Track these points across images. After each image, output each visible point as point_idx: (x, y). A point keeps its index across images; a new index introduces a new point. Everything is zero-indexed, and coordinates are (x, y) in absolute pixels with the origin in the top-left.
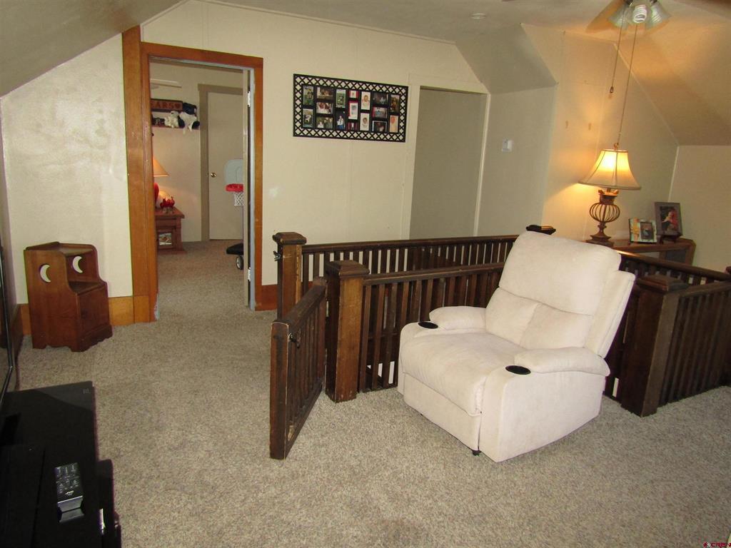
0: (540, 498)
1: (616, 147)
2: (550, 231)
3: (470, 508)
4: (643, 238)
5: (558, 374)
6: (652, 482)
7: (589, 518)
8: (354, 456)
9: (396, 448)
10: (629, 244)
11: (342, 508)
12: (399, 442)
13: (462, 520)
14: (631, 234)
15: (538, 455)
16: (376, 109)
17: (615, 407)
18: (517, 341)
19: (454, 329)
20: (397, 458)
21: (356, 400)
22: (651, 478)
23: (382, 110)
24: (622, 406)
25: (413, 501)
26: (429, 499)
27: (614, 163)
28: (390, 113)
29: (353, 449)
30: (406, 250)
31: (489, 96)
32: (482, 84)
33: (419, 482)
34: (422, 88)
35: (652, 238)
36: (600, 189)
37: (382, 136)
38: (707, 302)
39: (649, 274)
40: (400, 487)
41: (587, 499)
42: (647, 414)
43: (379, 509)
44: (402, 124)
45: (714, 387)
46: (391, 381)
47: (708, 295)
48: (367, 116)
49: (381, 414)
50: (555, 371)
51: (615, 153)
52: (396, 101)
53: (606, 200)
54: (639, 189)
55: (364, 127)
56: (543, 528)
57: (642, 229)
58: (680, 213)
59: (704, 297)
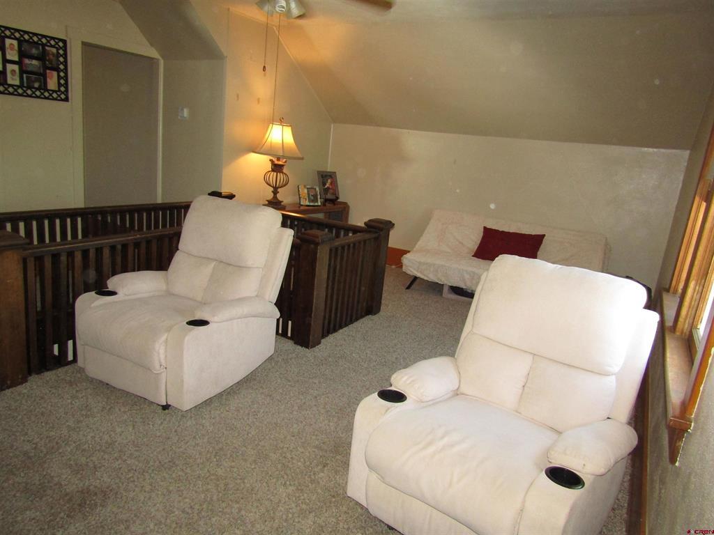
0: (225, 432)
1: (282, 121)
2: (231, 197)
3: (160, 457)
4: (309, 201)
5: (235, 321)
6: (316, 397)
7: (267, 437)
8: (28, 441)
9: (79, 422)
10: (299, 207)
11: (14, 496)
12: (83, 415)
13: (153, 470)
14: (300, 198)
15: (224, 397)
16: (27, 61)
17: (289, 345)
18: (199, 299)
19: (134, 294)
20: (80, 431)
21: (28, 384)
22: (315, 394)
23: (35, 62)
24: (295, 343)
25: (100, 467)
26: (118, 460)
27: (281, 136)
28: (46, 68)
29: (26, 434)
30: (79, 220)
31: (162, 62)
32: (153, 48)
33: (106, 448)
34: (84, 44)
35: (317, 202)
36: (272, 158)
37: (38, 93)
38: (351, 250)
39: (305, 230)
40: (85, 459)
41: (265, 423)
42: (313, 346)
43: (61, 485)
44: (62, 82)
45: (362, 317)
46: (70, 357)
47: (352, 245)
48: (16, 67)
49: (60, 392)
50: (231, 320)
51: (281, 127)
52: (53, 54)
53: (277, 168)
54: (302, 159)
55: (13, 80)
56: (229, 456)
57: (308, 194)
58: (336, 181)
59: (349, 246)
